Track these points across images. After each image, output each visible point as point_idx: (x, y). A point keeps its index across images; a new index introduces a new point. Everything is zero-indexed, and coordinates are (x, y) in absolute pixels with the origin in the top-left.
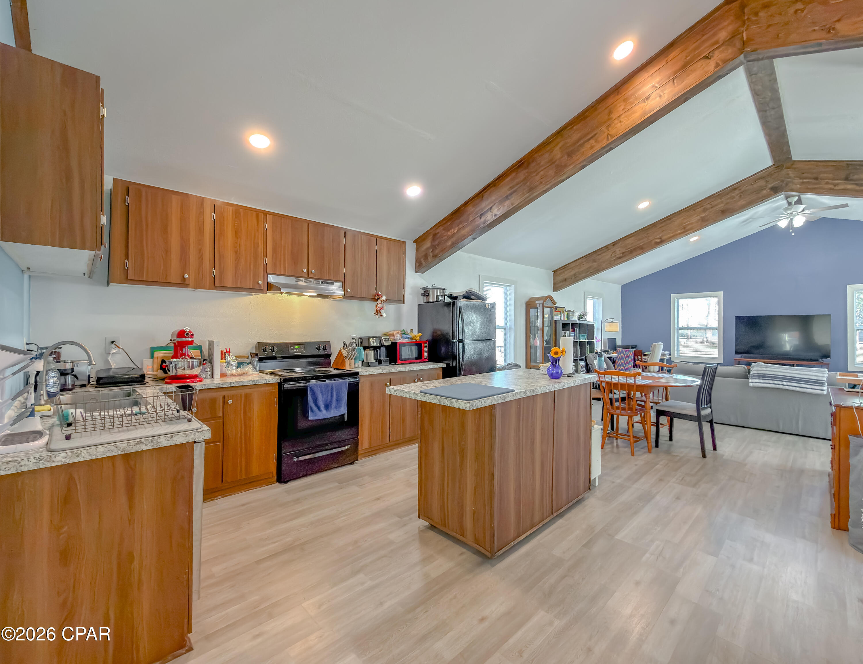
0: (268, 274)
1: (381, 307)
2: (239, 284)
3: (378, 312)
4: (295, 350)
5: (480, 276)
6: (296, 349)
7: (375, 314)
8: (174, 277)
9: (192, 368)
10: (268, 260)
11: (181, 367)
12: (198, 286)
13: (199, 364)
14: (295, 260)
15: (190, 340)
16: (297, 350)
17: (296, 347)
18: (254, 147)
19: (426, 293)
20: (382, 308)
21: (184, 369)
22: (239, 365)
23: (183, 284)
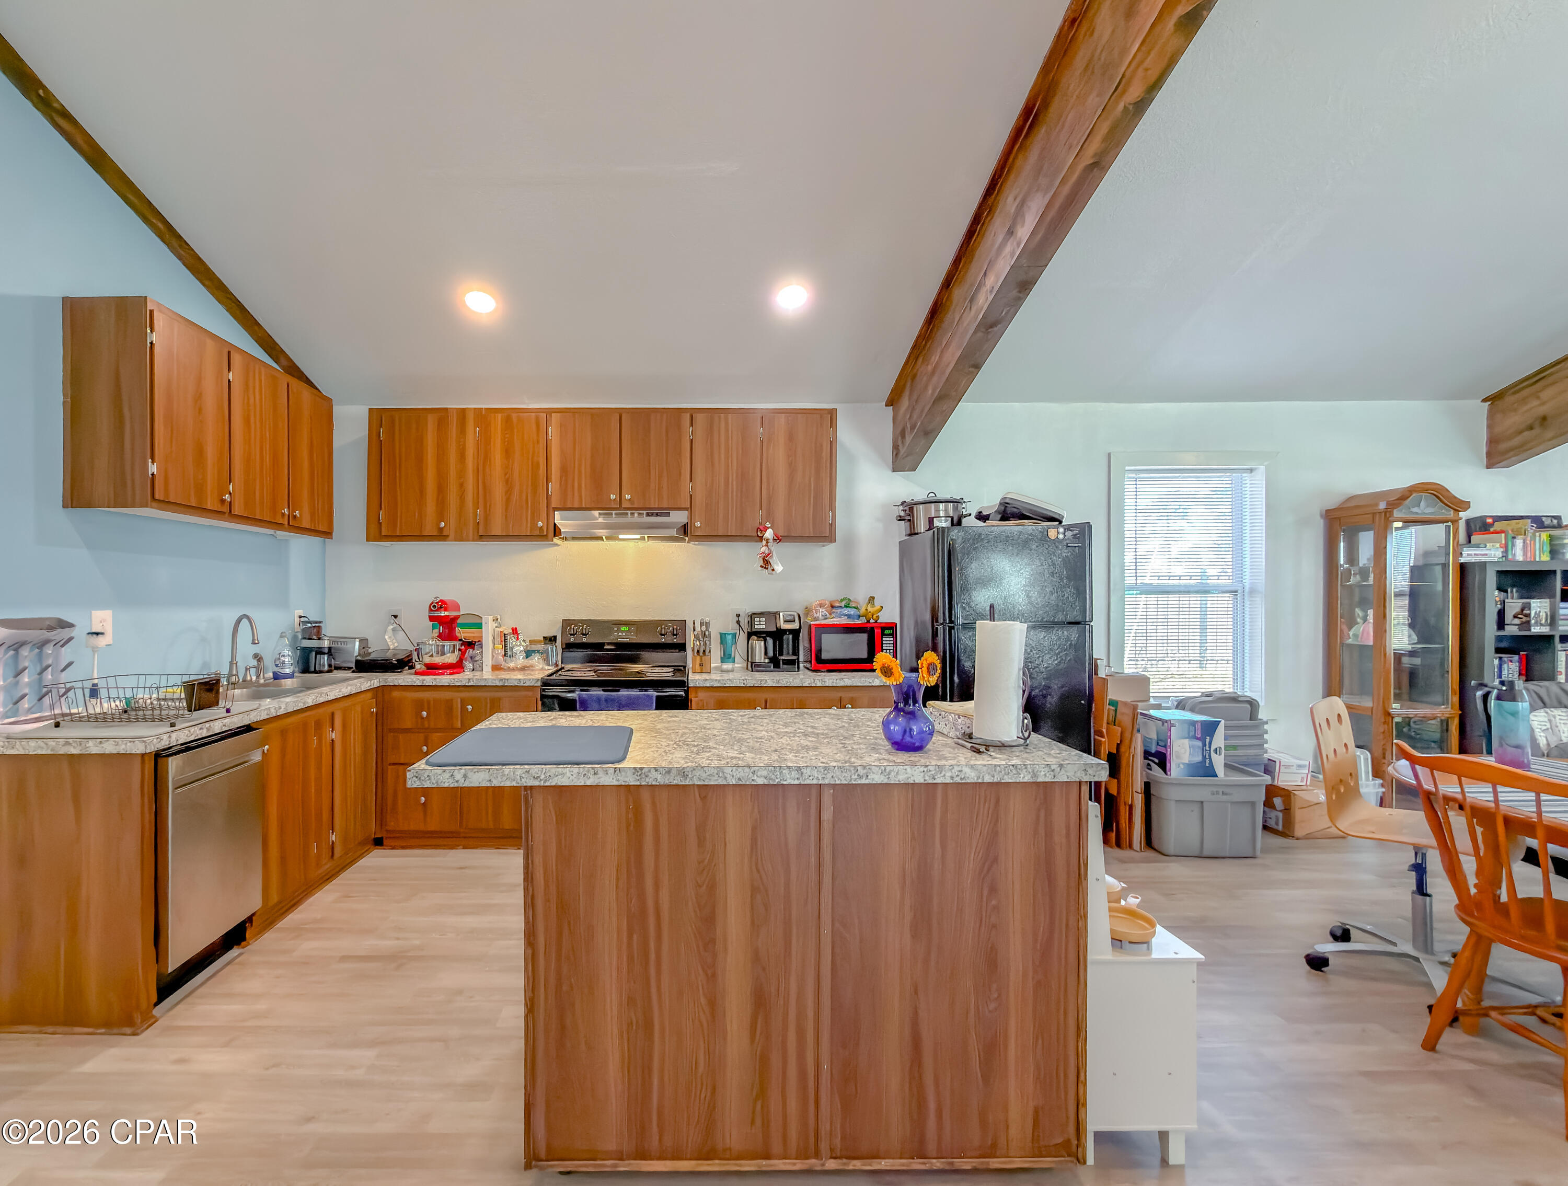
0: (555, 509)
1: (767, 552)
2: (511, 529)
3: (766, 563)
4: (620, 634)
5: (1109, 455)
6: (622, 632)
7: (761, 566)
8: (429, 530)
9: (443, 654)
10: (554, 487)
11: (429, 653)
12: (460, 538)
13: (452, 649)
14: (598, 482)
15: (443, 615)
16: (624, 634)
17: (623, 629)
18: (474, 312)
19: (908, 512)
20: (769, 554)
21: (432, 656)
22: (528, 654)
23: (441, 536)
